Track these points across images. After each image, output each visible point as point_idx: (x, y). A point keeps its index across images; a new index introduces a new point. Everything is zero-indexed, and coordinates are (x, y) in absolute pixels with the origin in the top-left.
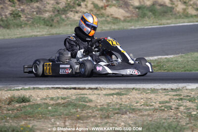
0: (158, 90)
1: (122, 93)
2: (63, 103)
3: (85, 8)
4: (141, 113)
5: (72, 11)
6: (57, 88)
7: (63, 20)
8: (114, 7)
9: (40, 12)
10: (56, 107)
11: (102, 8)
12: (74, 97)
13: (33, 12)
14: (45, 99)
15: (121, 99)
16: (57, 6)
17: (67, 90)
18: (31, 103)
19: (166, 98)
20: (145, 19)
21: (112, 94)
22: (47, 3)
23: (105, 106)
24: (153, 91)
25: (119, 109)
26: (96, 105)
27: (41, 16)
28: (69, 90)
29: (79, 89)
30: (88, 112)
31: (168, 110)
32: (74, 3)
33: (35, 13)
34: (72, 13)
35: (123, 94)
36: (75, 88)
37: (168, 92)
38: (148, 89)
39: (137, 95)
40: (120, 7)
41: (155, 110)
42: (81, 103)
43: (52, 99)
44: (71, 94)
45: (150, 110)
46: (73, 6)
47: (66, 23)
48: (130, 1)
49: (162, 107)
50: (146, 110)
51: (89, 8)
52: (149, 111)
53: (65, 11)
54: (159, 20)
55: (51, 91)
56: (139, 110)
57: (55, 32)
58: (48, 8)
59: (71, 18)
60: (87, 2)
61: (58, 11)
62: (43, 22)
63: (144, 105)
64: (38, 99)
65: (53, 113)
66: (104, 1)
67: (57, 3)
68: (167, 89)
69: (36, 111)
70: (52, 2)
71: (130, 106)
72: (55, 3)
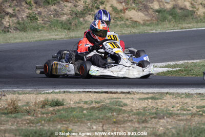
0: (192, 94)
1: (156, 97)
2: (98, 107)
4: (178, 118)
5: (90, 14)
6: (88, 92)
7: (81, 23)
8: (133, 10)
9: (57, 14)
10: (91, 111)
11: (121, 11)
12: (108, 101)
13: (51, 15)
14: (79, 103)
15: (157, 103)
16: (75, 9)
17: (99, 94)
18: (65, 107)
19: (202, 103)
20: (165, 23)
21: (147, 99)
22: (65, 5)
23: (142, 111)
24: (188, 95)
25: (156, 114)
26: (131, 109)
27: (59, 19)
28: (101, 94)
29: (111, 93)
30: (123, 117)
32: (93, 6)
33: (52, 16)
34: (90, 16)
35: (158, 99)
36: (107, 92)
37: (203, 97)
38: (183, 94)
39: (172, 100)
40: (140, 10)
41: (193, 115)
42: (116, 107)
43: (86, 103)
44: (104, 98)
45: (188, 115)
46: (91, 9)
47: (84, 26)
48: (150, 5)
49: (200, 111)
50: (184, 115)
53: (83, 14)
54: (179, 23)
55: (83, 95)
56: (177, 114)
57: (74, 36)
58: (66, 11)
59: (89, 21)
60: (106, 5)
61: (76, 14)
62: (60, 25)
63: (181, 109)
64: (72, 102)
65: (89, 117)
66: (123, 4)
67: (75, 6)
68: (203, 94)
69: (71, 115)
70: (70, 4)
71: (166, 111)
72: (73, 6)
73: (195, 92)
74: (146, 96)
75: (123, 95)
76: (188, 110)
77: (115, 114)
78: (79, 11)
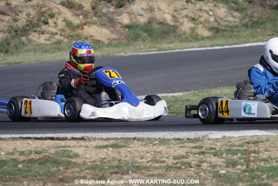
0: (168, 140)
1: (120, 144)
2: (38, 160)
3: (55, 27)
4: (148, 173)
5: (35, 31)
6: (26, 138)
7: (23, 43)
8: (94, 26)
10: (29, 165)
11: (78, 27)
12: (53, 151)
14: (13, 154)
15: (119, 153)
16: (14, 25)
17: (42, 141)
19: (182, 152)
20: (137, 42)
21: (106, 147)
22: (0, 20)
23: (98, 163)
24: (163, 141)
25: (117, 167)
26: (84, 161)
28: (44, 141)
29: (58, 139)
30: (74, 172)
31: (186, 168)
32: (39, 20)
34: (36, 34)
35: (121, 147)
36: (52, 139)
37: (183, 143)
38: (155, 139)
39: (141, 147)
40: (103, 25)
41: (168, 168)
43: (22, 153)
44: (48, 147)
45: (161, 168)
46: (37, 24)
47: (27, 48)
48: (118, 18)
49: (177, 163)
50: (156, 168)
51: (59, 27)
52: (160, 170)
53: (25, 31)
54: (157, 43)
55: (19, 143)
56: (146, 168)
57: (13, 61)
58: (2, 27)
59: (34, 41)
60: (57, 19)
61: (16, 31)
63: (152, 161)
64: (3, 153)
65: (25, 173)
66: (81, 17)
67: (15, 20)
68: (183, 139)
69: (1, 171)
70: (7, 18)
71: (132, 163)
72: (11, 21)
73: (173, 137)
74: (106, 143)
75: (74, 142)
76: (162, 162)
77: (61, 168)
78: (21, 27)
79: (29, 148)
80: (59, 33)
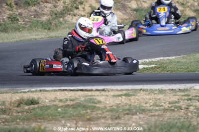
0: (165, 90)
1: (130, 94)
2: (73, 105)
3: (83, 11)
4: (151, 114)
5: (69, 14)
6: (63, 90)
7: (61, 23)
9: (37, 15)
10: (65, 109)
12: (82, 99)
13: (31, 15)
14: (54, 101)
15: (130, 100)
16: (54, 9)
17: (75, 92)
18: (40, 105)
19: (175, 99)
21: (121, 96)
22: (44, 6)
23: (115, 107)
24: (161, 91)
25: (129, 110)
26: (105, 106)
27: (39, 19)
28: (76, 92)
29: (86, 90)
30: (97, 114)
31: (178, 110)
32: (72, 6)
33: (33, 17)
34: (70, 16)
35: (131, 95)
36: (82, 90)
37: (176, 93)
38: (156, 90)
39: (145, 96)
40: (118, 9)
41: (165, 110)
42: (90, 104)
43: (61, 101)
44: (79, 96)
45: (160, 110)
46: (71, 9)
47: (63, 26)
48: (128, 4)
49: (172, 107)
50: (156, 110)
51: (87, 11)
52: (159, 112)
53: (62, 14)
55: (58, 93)
56: (149, 110)
57: (53, 35)
58: (46, 11)
59: (69, 21)
60: (85, 5)
61: (56, 14)
62: (41, 25)
63: (153, 105)
64: (47, 101)
65: (63, 115)
67: (55, 7)
68: (175, 90)
69: (46, 113)
70: (49, 5)
71: (139, 107)
72: (52, 7)
73: (168, 88)
74: (120, 93)
75: (98, 93)
76: (160, 106)
77: (89, 111)
78: (59, 11)
79: (66, 97)
80: (86, 15)
